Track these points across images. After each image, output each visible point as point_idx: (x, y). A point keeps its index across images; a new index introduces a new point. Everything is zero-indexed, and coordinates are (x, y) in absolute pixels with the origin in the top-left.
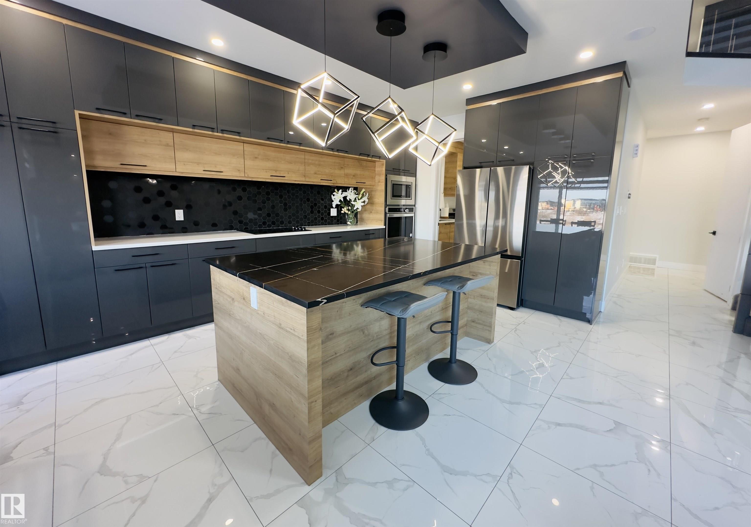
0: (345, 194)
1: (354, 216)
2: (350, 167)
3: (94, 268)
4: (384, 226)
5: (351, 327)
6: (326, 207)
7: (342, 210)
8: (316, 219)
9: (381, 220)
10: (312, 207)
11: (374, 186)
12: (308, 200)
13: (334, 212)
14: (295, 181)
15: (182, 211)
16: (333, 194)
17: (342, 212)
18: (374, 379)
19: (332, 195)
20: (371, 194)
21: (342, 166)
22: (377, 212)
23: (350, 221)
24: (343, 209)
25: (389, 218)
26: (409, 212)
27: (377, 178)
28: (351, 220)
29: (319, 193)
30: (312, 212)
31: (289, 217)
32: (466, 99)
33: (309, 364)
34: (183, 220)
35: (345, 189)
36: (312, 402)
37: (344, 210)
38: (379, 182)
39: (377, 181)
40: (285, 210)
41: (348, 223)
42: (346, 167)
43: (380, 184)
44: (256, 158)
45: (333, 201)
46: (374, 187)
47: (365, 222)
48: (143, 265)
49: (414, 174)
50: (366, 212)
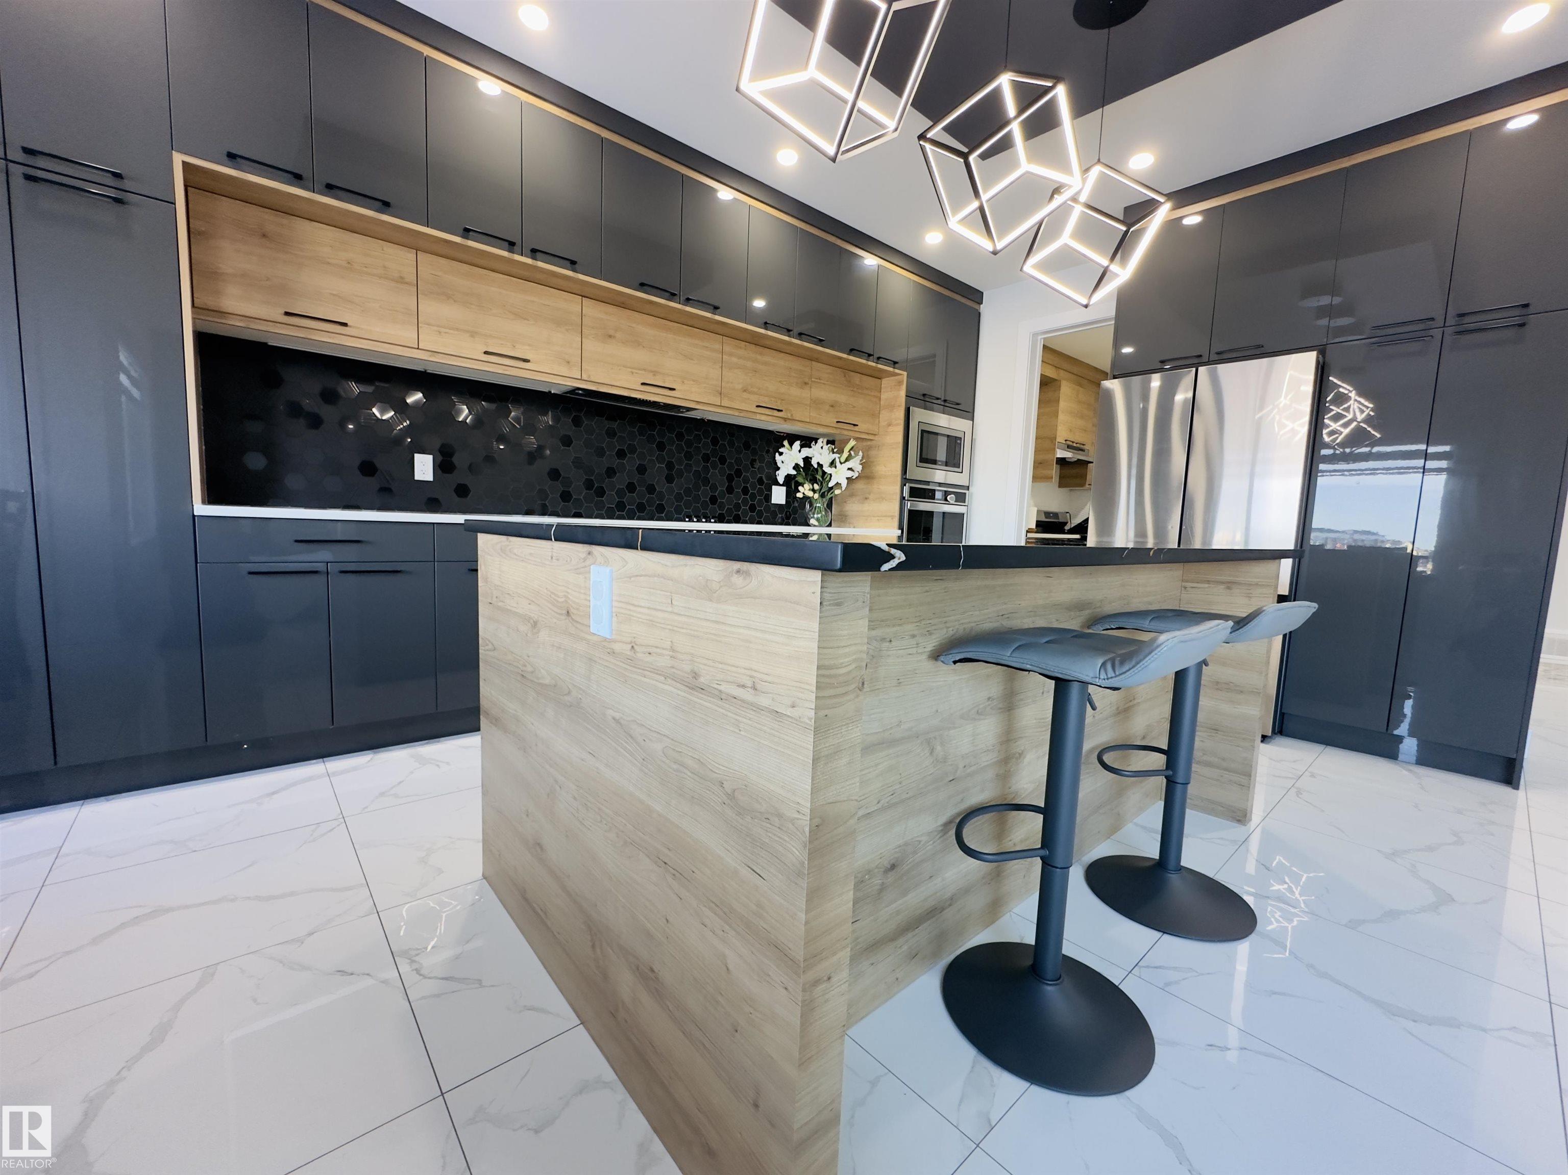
0: (806, 452)
1: (825, 506)
2: (824, 384)
3: (196, 562)
4: (899, 529)
6: (760, 481)
7: (799, 491)
8: (737, 507)
9: (892, 517)
10: (730, 479)
11: (875, 435)
12: (723, 460)
13: (779, 495)
14: (698, 402)
15: (430, 457)
16: (781, 450)
17: (799, 495)
18: (950, 905)
19: (777, 454)
20: (868, 455)
21: (807, 380)
22: (881, 498)
23: (815, 516)
24: (800, 488)
25: (910, 511)
26: (955, 502)
27: (884, 416)
28: (819, 515)
29: (747, 446)
30: (730, 490)
31: (679, 497)
32: (1125, 208)
34: (431, 479)
35: (807, 441)
37: (805, 490)
38: (889, 425)
39: (883, 423)
40: (669, 479)
41: (813, 521)
42: (814, 381)
43: (891, 429)
44: (610, 336)
45: (778, 469)
46: (876, 438)
47: (850, 523)
48: (321, 567)
49: (968, 412)
50: (854, 499)
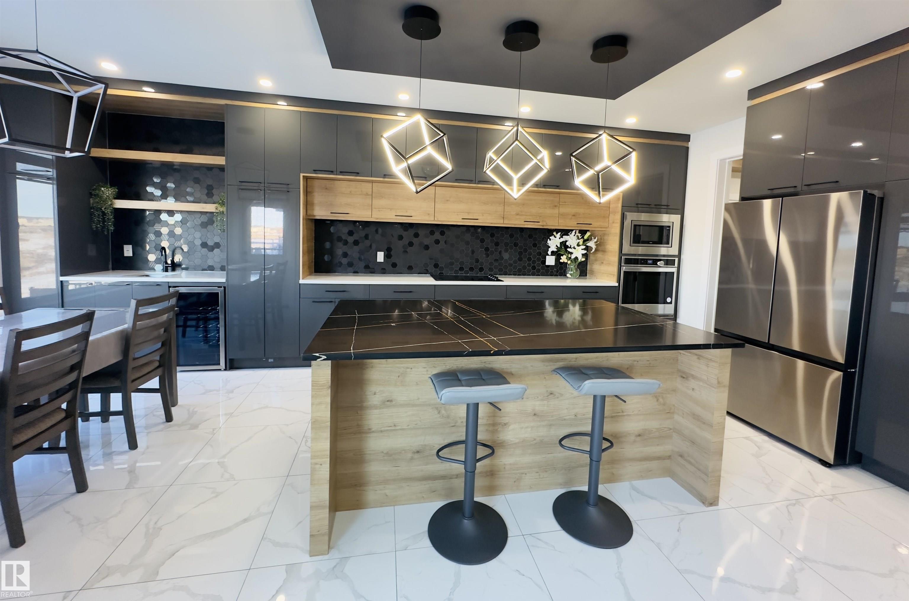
0: (565, 238)
1: (576, 267)
2: (568, 205)
3: (300, 298)
4: (617, 283)
5: (418, 399)
6: (540, 254)
7: (561, 259)
8: (524, 267)
9: (614, 275)
10: (520, 253)
11: (607, 228)
12: (516, 245)
13: (550, 261)
14: (492, 223)
15: (383, 253)
16: (550, 238)
17: (561, 261)
19: (549, 239)
20: (603, 238)
21: (556, 204)
22: (609, 264)
23: (570, 272)
24: (562, 257)
25: (625, 272)
27: (611, 217)
28: (572, 272)
29: (530, 236)
30: (520, 259)
31: (491, 264)
32: (749, 91)
33: (313, 420)
34: (383, 261)
35: (565, 232)
36: (316, 464)
37: (564, 259)
38: (613, 223)
39: (611, 222)
40: (488, 256)
41: (568, 275)
42: (562, 204)
43: (614, 225)
44: (447, 201)
45: (549, 247)
46: (607, 230)
47: (595, 276)
48: (333, 300)
49: (679, 210)
50: (597, 262)
